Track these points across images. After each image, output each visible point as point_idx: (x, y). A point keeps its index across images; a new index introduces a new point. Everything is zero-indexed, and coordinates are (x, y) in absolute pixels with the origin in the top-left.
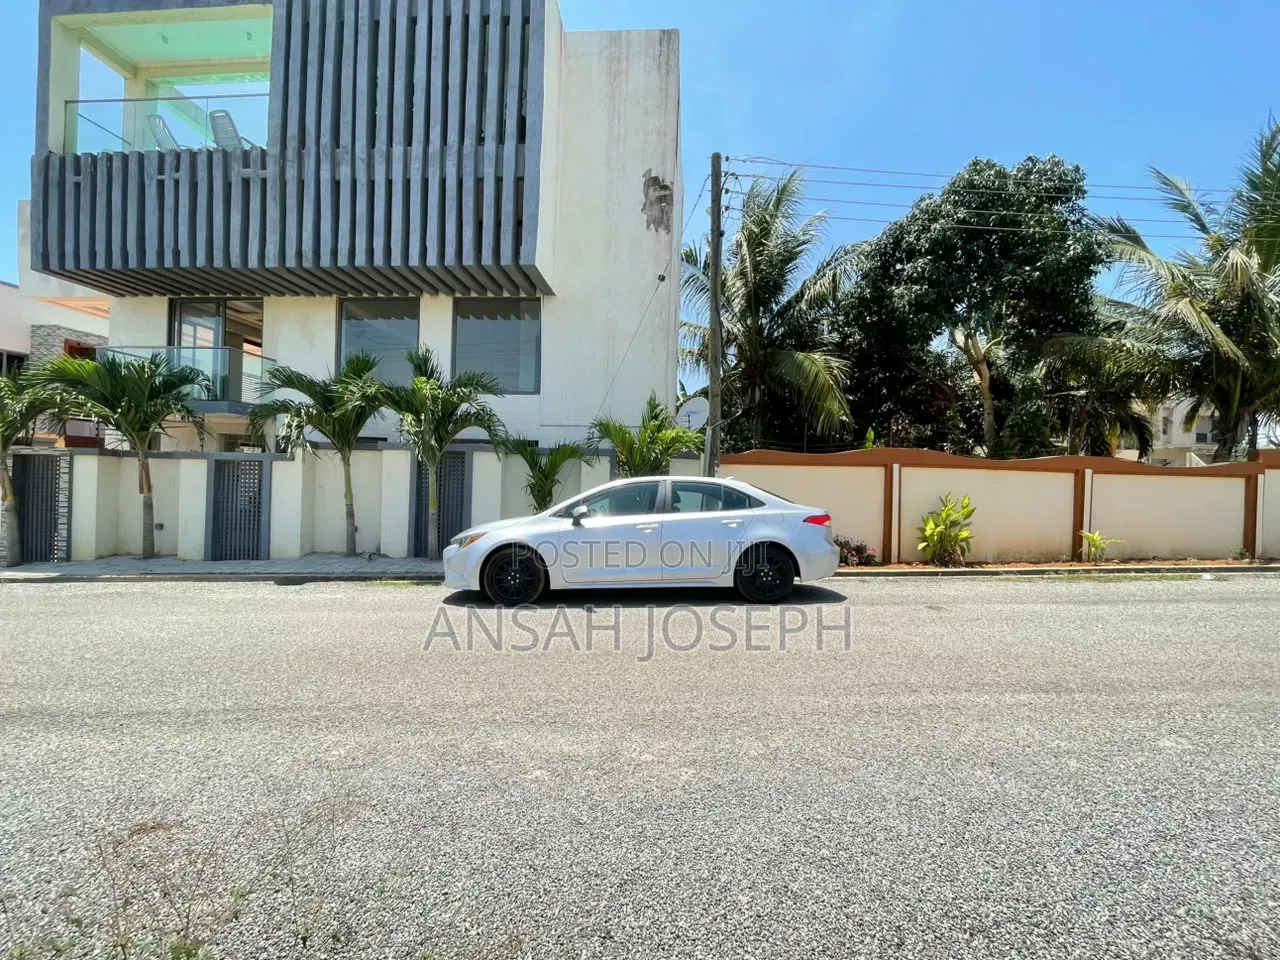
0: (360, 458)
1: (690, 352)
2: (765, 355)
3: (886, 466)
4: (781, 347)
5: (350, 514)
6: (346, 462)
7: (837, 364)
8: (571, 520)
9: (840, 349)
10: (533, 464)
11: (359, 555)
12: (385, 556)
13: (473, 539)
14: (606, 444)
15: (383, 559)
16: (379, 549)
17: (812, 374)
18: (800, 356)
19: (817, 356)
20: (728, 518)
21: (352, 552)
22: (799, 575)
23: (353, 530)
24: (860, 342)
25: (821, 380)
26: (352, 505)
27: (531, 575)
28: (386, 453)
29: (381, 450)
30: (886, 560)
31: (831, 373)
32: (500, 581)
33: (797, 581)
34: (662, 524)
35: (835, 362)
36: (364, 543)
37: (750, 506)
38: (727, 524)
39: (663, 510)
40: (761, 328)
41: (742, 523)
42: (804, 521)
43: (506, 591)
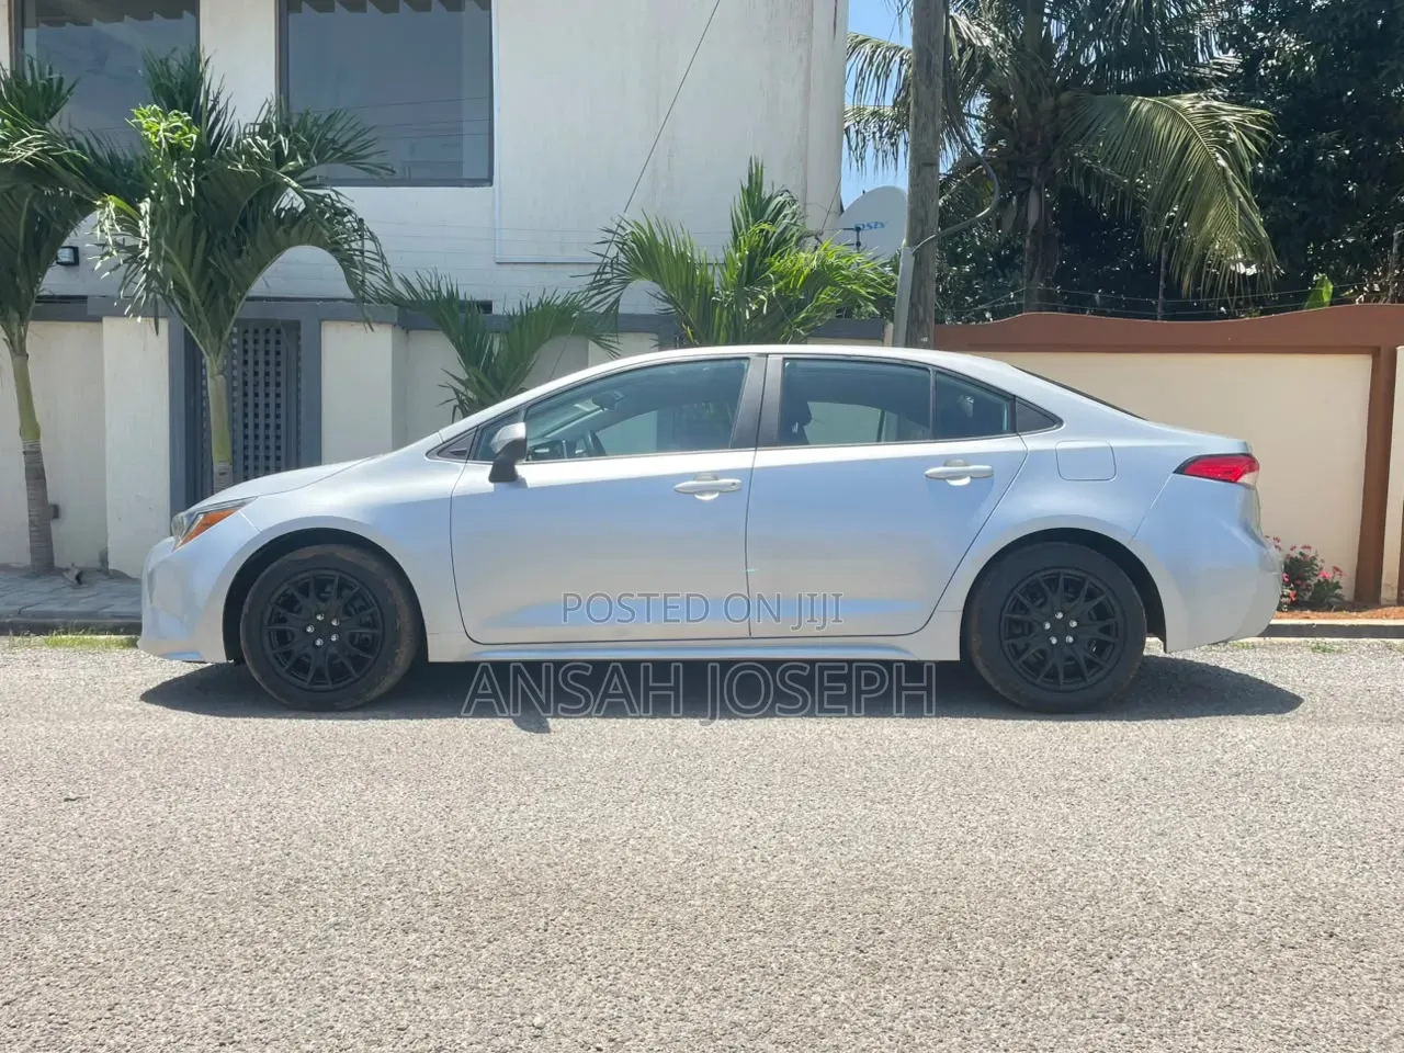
0: (51, 342)
1: (874, 114)
2: (1056, 108)
3: (1375, 352)
4: (1096, 90)
5: (36, 475)
6: (18, 349)
7: (1238, 117)
8: (487, 469)
9: (1242, 87)
10: (470, 352)
11: (60, 572)
12: (119, 576)
13: (212, 519)
14: (641, 297)
15: (113, 584)
16: (104, 559)
17: (1175, 144)
18: (1142, 105)
19: (1185, 101)
20: (946, 460)
21: (44, 565)
22: (1158, 629)
23: (45, 514)
24: (1300, 60)
25: (1196, 154)
26: (38, 452)
27: (371, 625)
28: (109, 324)
29: (99, 320)
30: (1366, 595)
31: (1222, 142)
32: (283, 637)
33: (1153, 646)
34: (750, 474)
35: (1231, 115)
36: (71, 546)
37: (1014, 430)
38: (941, 479)
39: (755, 439)
40: (1046, 47)
41: (988, 476)
42: (1181, 470)
43: (301, 666)
